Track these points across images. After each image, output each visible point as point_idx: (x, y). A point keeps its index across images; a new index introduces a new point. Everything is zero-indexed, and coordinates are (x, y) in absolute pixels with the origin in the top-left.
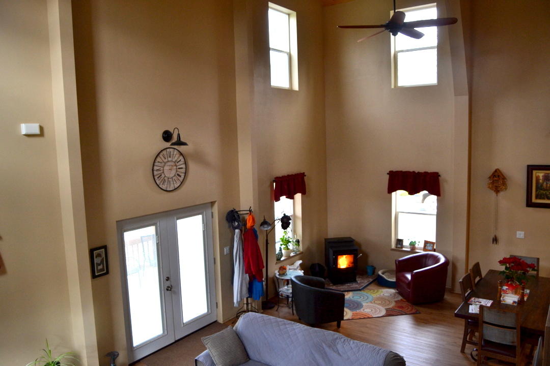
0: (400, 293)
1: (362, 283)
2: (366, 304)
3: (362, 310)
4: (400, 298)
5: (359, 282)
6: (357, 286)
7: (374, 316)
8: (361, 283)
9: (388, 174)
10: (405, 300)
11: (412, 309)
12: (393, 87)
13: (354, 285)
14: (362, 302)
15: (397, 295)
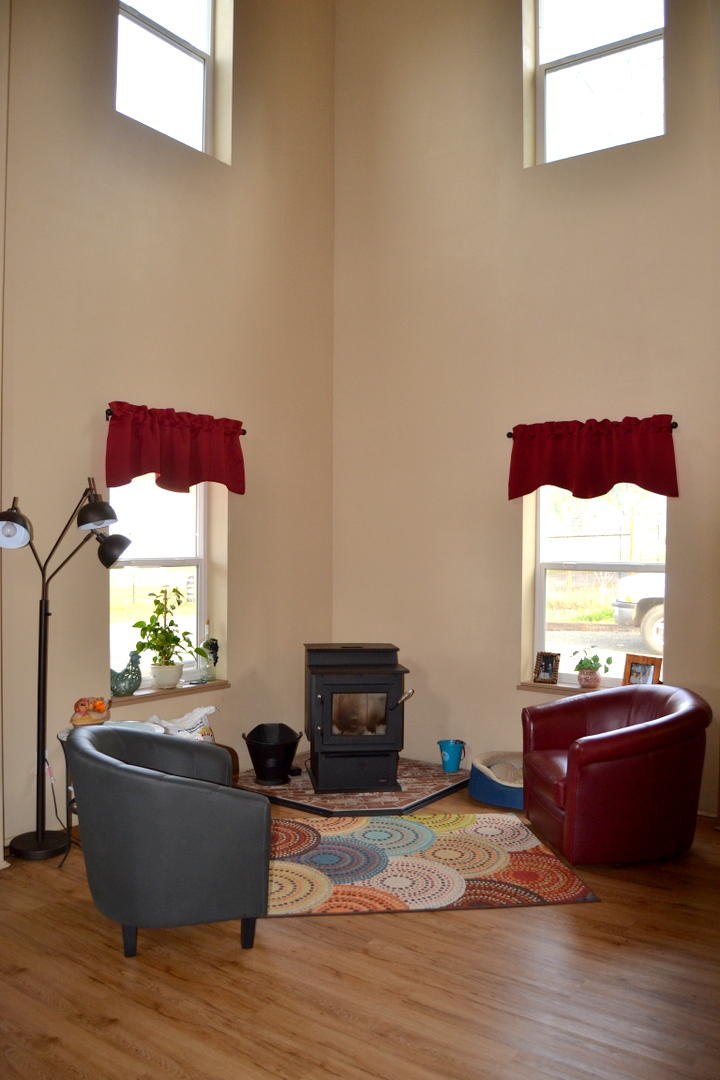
0: (536, 829)
1: (416, 791)
2: (401, 859)
3: (375, 881)
4: (534, 842)
5: (404, 788)
6: (396, 799)
7: (412, 907)
8: (410, 791)
9: (509, 435)
10: (548, 852)
11: (570, 883)
12: (527, 163)
13: (386, 798)
14: (387, 852)
15: (524, 832)
